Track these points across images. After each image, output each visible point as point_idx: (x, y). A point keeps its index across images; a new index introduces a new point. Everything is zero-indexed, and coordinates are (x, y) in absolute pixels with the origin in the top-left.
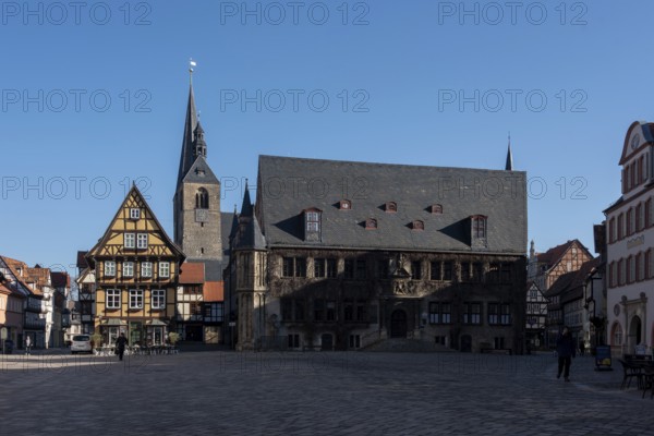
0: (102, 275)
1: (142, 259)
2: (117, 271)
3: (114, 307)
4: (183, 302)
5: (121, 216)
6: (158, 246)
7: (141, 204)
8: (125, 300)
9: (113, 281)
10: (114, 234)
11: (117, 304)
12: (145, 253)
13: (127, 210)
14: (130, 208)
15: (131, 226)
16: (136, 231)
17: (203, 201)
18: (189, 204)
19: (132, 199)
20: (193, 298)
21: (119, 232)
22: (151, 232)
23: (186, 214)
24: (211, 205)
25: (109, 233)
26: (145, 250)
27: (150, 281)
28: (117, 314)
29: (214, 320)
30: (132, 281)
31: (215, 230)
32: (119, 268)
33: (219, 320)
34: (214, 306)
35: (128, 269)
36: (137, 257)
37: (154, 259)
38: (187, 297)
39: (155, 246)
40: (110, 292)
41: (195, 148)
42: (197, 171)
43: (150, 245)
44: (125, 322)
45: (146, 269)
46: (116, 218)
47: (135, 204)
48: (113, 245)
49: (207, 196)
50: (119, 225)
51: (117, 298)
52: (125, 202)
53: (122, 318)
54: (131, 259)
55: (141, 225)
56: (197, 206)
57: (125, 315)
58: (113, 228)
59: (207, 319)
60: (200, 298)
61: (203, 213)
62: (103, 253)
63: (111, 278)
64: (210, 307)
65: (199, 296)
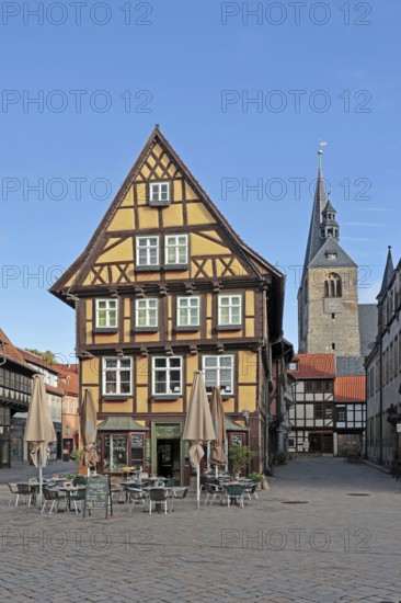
0: (89, 327)
1: (179, 289)
2: (122, 319)
3: (118, 392)
4: (305, 403)
5: (129, 200)
6: (213, 257)
7: (171, 171)
8: (142, 379)
9: (115, 339)
10: (112, 241)
11: (125, 388)
12: (185, 276)
13: (141, 188)
14: (147, 181)
15: (149, 219)
16: (162, 231)
17: (335, 289)
18: (314, 294)
19: (151, 161)
20: (319, 397)
21: (123, 235)
22: (197, 229)
23: (311, 305)
24: (345, 292)
25: (102, 238)
26: (181, 270)
27: (197, 336)
28: (128, 407)
29: (350, 425)
30: (156, 338)
31: (351, 322)
32: (127, 313)
33: (358, 425)
34: (350, 407)
35: (146, 312)
36: (166, 286)
37: (205, 287)
38: (309, 397)
39: (205, 258)
40: (111, 363)
41: (323, 231)
42: (326, 254)
43: (193, 259)
44: (142, 423)
45: (188, 311)
46: (116, 205)
47: (159, 171)
48: (109, 264)
49: (339, 283)
50: (123, 221)
51: (125, 375)
52: (136, 169)
53: (135, 416)
54: (152, 290)
55: (173, 217)
56: (327, 295)
57: (142, 407)
58: (111, 228)
59: (340, 425)
60: (328, 397)
61: (333, 304)
62: (87, 282)
63: (110, 333)
64: (345, 409)
65: (327, 395)
